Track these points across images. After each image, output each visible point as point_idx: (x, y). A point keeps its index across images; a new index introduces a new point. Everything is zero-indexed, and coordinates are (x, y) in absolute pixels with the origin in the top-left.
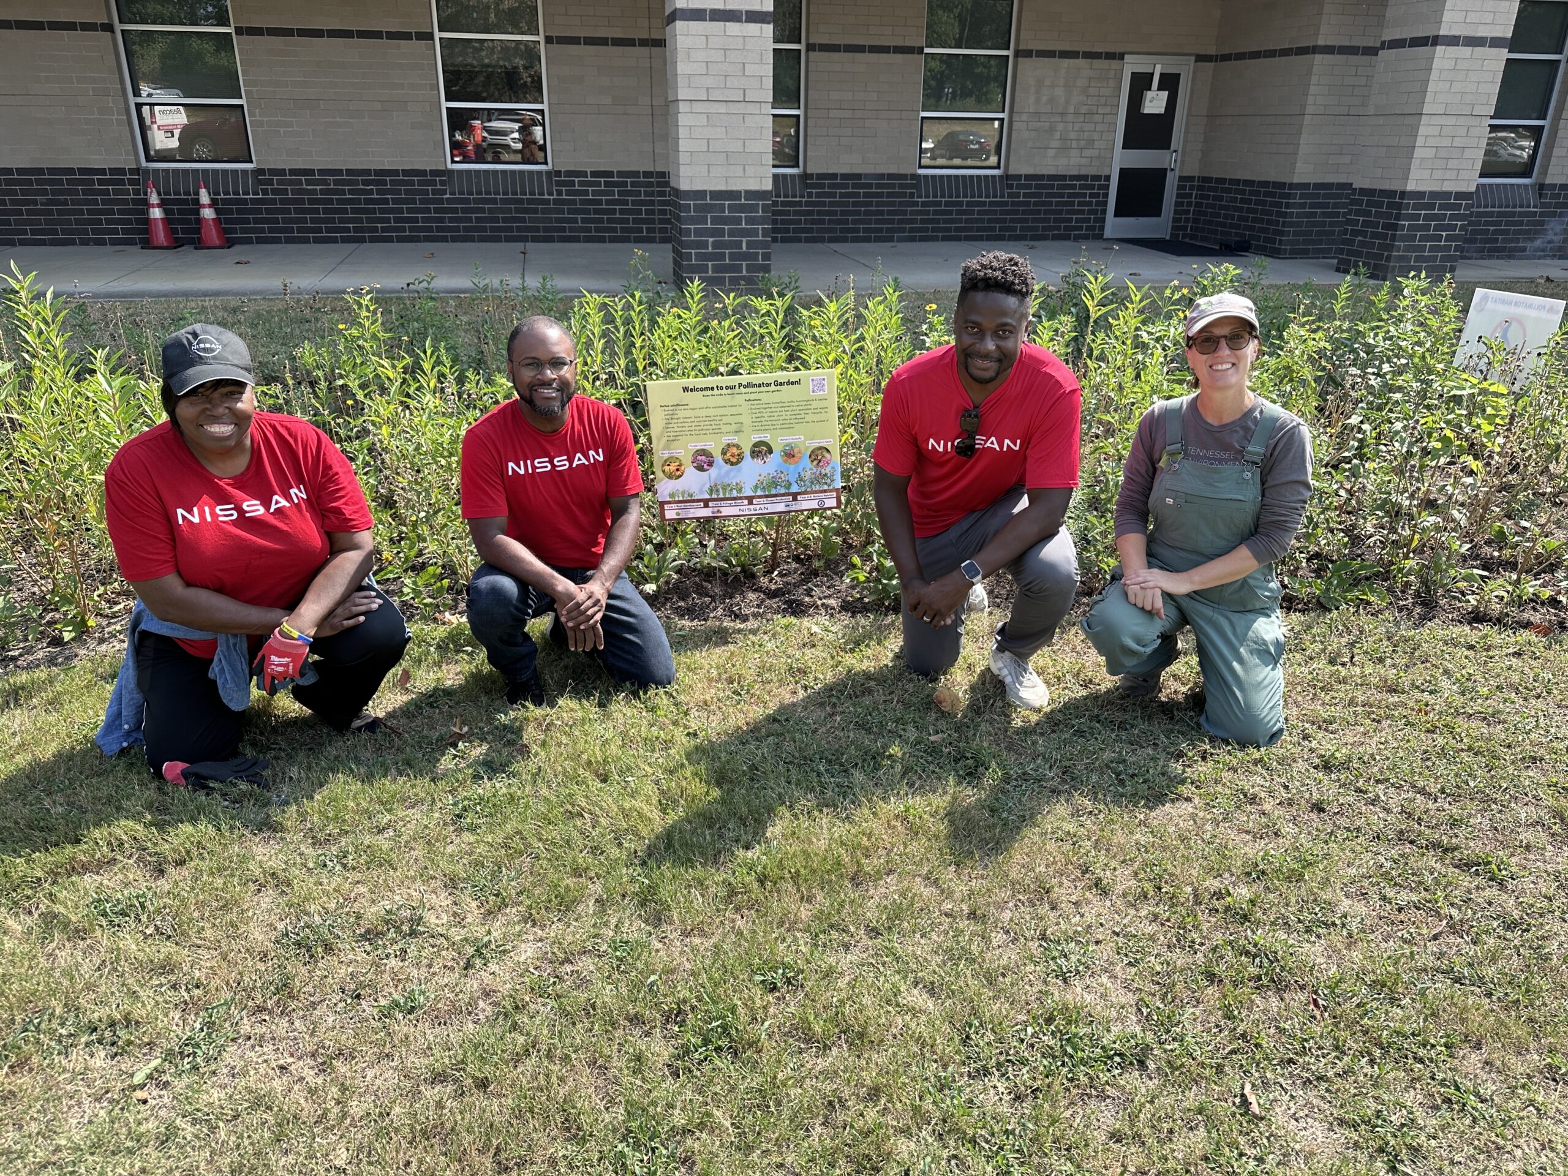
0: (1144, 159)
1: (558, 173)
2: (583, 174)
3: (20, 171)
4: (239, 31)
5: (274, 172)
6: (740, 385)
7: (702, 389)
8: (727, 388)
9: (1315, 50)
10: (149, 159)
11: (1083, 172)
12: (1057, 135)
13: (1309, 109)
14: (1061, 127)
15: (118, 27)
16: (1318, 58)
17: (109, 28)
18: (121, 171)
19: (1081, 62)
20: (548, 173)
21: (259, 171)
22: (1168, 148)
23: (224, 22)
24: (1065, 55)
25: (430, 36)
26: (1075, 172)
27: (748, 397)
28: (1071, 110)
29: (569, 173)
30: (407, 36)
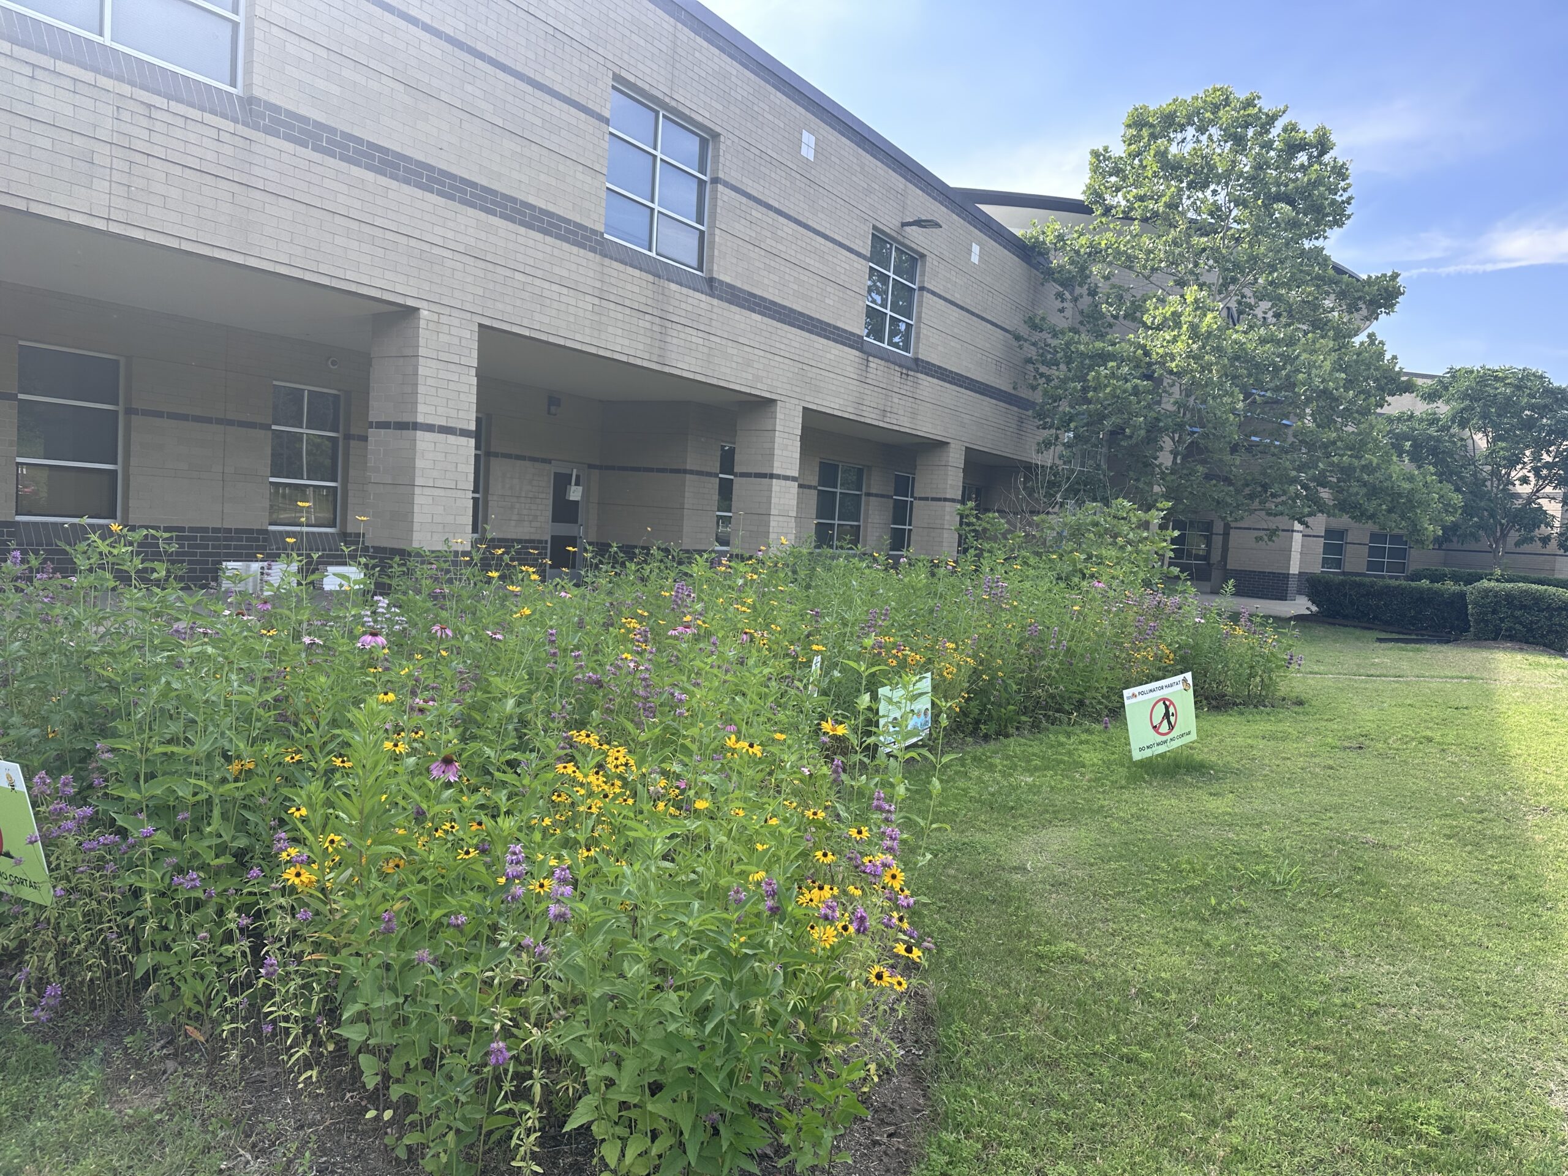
0: (564, 529)
9: (685, 471)
11: (533, 537)
12: (516, 511)
13: (686, 506)
14: (517, 506)
16: (688, 476)
19: (527, 463)
22: (576, 522)
24: (519, 457)
26: (527, 538)
28: (523, 494)
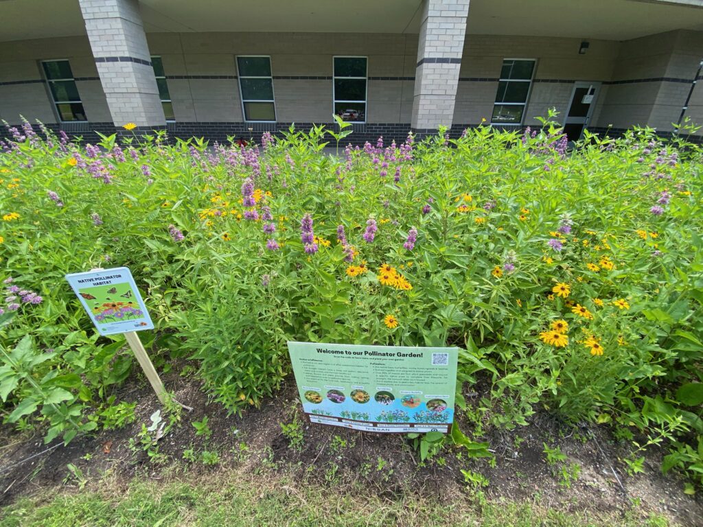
0: (576, 120)
1: (368, 124)
2: (376, 125)
3: (212, 123)
4: (274, 78)
6: (366, 353)
8: (355, 353)
9: (662, 79)
10: (247, 120)
13: (656, 102)
15: (239, 77)
16: (663, 82)
17: (236, 77)
18: (238, 123)
19: (558, 84)
20: (365, 125)
21: (278, 124)
22: (585, 116)
23: (270, 75)
24: (552, 81)
25: (331, 78)
27: (373, 361)
29: (372, 124)
30: (324, 78)
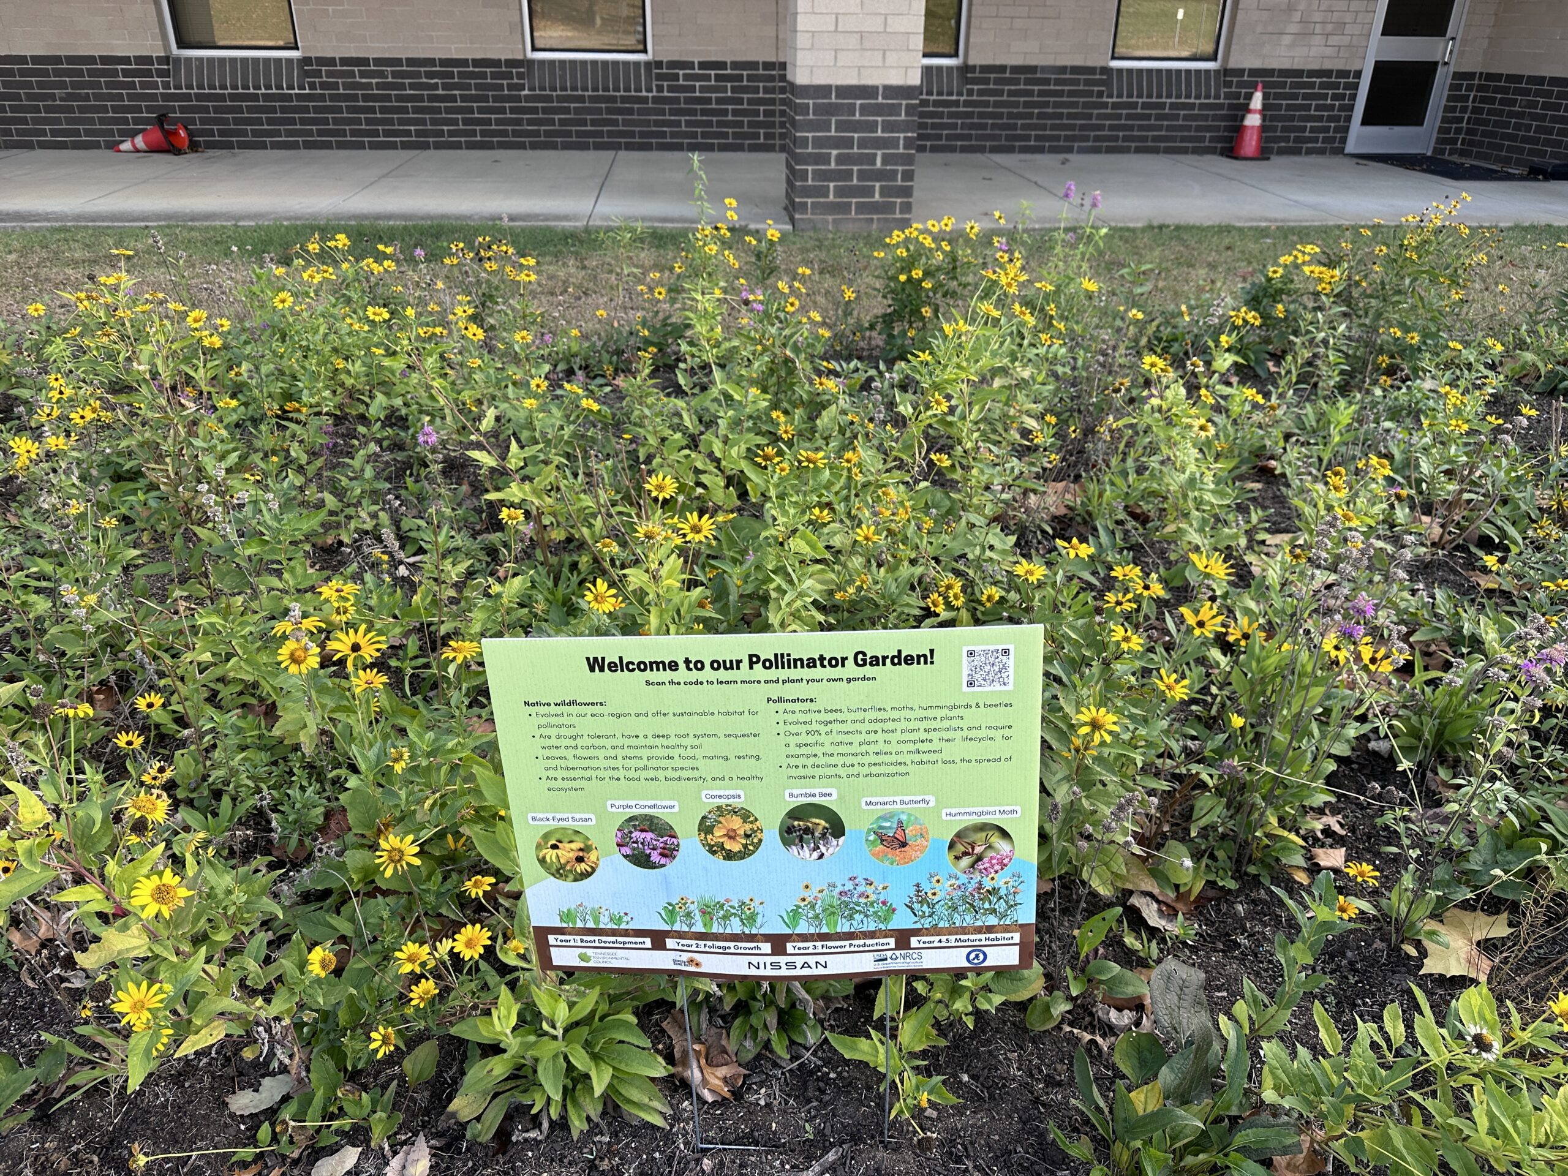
1: (659, 64)
3: (36, 59)
5: (322, 61)
6: (753, 660)
7: (642, 666)
8: (716, 665)
10: (182, 44)
11: (1327, 65)
18: (148, 60)
20: (648, 64)
21: (306, 61)
22: (1443, 34)
27: (776, 691)
29: (673, 64)
